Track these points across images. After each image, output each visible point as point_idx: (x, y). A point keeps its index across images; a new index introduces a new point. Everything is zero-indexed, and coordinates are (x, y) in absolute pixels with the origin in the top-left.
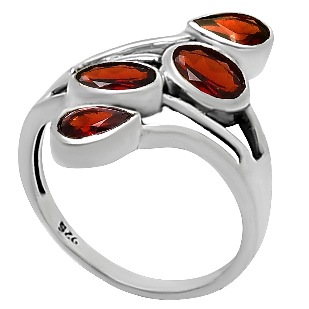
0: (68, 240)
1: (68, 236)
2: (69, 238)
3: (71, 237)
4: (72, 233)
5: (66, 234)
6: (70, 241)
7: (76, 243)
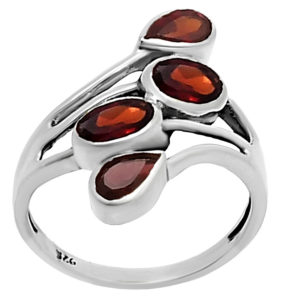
0: (67, 263)
1: (66, 260)
2: (67, 262)
3: (68, 260)
4: (68, 256)
5: (64, 259)
6: (69, 263)
7: (75, 263)
